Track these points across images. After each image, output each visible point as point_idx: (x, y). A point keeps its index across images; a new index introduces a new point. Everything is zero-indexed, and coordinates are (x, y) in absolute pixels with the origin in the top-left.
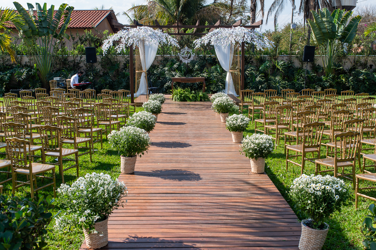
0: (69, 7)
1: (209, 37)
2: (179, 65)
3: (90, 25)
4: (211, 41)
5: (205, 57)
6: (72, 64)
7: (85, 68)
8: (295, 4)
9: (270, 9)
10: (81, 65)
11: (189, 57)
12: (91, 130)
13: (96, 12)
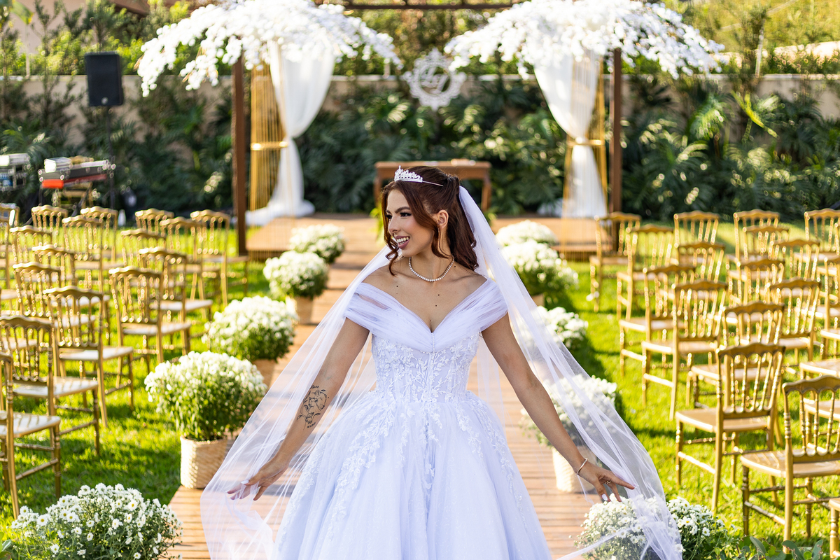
2: (411, 114)
5: (500, 83)
6: (37, 109)
7: (82, 120)
10: (72, 110)
11: (446, 87)
12: (100, 354)
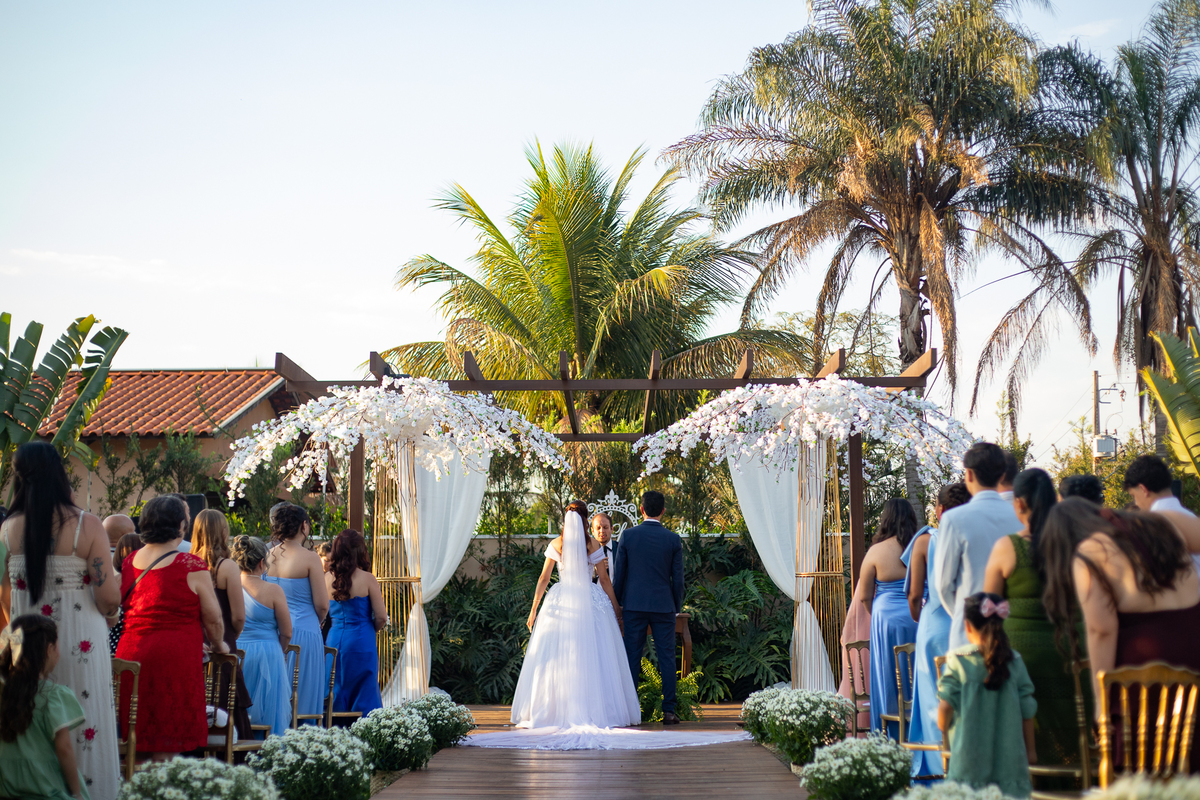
0: (107, 330)
1: (699, 423)
3: (193, 424)
4: (708, 435)
8: (1094, 329)
9: (988, 352)
13: (225, 376)
